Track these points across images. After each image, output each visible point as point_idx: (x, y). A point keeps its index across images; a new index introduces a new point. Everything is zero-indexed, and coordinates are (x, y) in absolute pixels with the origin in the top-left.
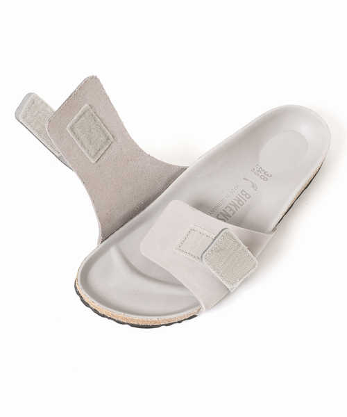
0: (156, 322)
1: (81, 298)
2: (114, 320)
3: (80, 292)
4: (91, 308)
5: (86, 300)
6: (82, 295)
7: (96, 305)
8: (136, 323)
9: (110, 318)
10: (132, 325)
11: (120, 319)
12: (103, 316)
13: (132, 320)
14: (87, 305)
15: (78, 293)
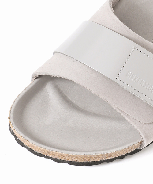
0: (95, 158)
1: (16, 137)
2: (51, 158)
3: (14, 132)
4: (27, 148)
5: (21, 139)
6: (16, 134)
7: (30, 142)
8: (74, 160)
9: (47, 157)
10: (71, 163)
11: (56, 157)
12: (40, 155)
13: (69, 156)
14: (22, 144)
15: (13, 134)
